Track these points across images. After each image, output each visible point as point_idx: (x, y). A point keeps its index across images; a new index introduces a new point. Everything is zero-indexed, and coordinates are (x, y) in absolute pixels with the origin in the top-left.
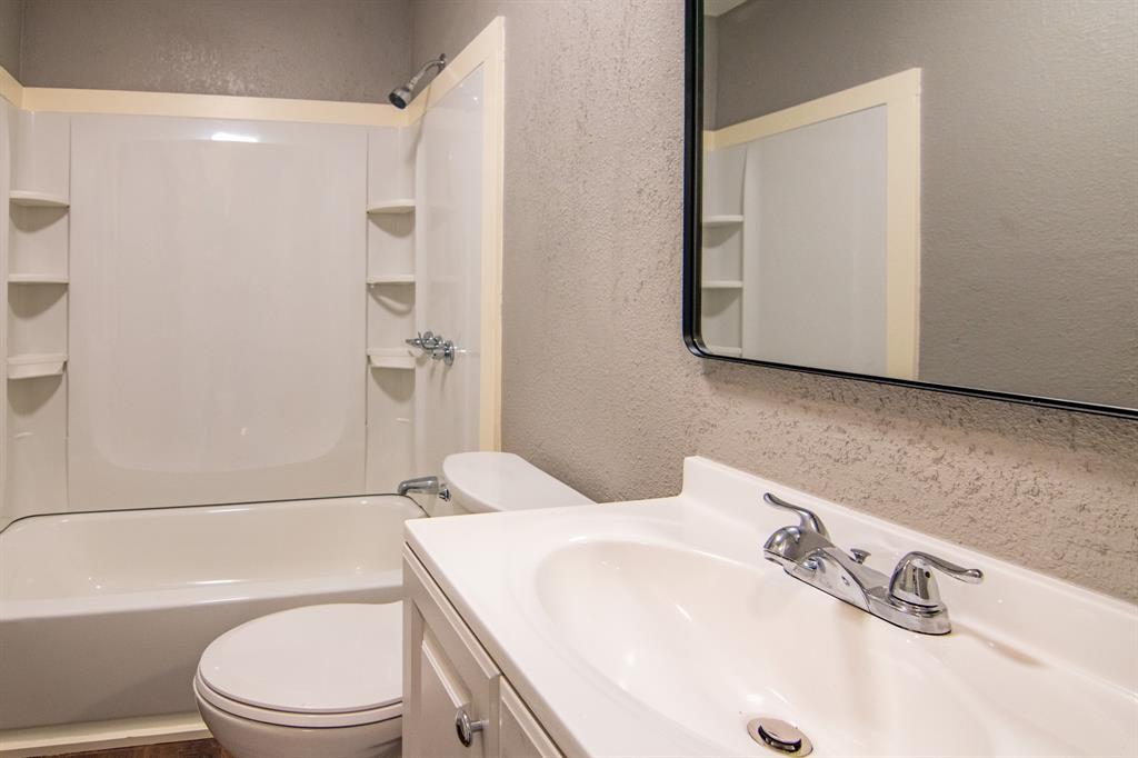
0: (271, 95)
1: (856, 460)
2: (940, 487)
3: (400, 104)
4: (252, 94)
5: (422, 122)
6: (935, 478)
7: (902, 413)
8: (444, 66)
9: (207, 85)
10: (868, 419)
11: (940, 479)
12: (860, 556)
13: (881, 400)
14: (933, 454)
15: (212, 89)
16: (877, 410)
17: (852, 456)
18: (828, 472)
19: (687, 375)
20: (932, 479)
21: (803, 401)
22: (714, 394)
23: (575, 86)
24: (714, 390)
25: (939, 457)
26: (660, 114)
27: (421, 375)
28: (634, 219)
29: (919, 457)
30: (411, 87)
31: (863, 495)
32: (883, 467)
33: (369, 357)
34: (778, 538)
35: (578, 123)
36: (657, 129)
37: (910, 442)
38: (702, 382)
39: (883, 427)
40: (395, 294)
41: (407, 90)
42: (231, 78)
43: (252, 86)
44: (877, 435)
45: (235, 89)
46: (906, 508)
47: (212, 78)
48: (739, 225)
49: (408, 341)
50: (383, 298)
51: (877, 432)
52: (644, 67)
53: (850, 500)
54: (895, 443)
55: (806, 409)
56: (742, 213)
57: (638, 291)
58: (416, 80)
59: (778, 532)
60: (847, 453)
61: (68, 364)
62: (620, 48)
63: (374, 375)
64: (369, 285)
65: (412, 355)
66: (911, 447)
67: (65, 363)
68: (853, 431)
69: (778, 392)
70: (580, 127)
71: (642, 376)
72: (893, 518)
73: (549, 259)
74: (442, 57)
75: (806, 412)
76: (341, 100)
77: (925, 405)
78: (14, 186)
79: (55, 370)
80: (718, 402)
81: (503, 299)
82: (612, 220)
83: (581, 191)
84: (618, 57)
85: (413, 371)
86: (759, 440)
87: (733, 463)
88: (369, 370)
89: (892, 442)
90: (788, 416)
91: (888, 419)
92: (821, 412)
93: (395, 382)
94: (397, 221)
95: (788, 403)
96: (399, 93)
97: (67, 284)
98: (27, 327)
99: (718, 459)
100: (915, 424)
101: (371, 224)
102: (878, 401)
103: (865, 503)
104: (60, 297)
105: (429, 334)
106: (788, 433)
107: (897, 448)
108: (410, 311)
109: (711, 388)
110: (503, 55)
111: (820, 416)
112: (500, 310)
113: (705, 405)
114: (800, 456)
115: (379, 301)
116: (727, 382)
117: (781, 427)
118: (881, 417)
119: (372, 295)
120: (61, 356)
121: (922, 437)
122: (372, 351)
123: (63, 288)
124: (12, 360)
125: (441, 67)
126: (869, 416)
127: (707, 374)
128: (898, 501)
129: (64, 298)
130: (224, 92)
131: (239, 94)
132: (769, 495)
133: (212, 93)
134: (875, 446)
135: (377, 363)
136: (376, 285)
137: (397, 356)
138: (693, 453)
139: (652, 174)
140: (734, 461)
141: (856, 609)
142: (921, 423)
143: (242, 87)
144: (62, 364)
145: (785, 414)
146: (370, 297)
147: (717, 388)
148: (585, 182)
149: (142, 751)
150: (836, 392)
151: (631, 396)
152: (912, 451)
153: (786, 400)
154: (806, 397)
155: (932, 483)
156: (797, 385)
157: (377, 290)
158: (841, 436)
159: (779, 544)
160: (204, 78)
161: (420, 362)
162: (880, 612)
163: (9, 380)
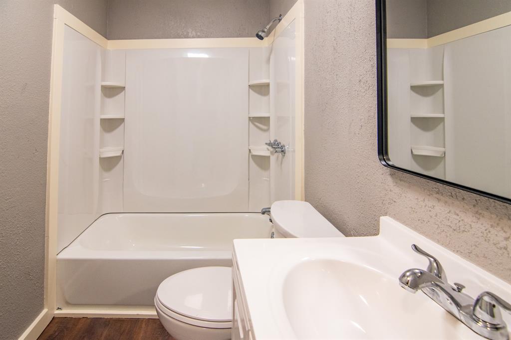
0: (206, 37)
1: (464, 231)
2: (508, 254)
3: (261, 38)
4: (199, 37)
5: (273, 45)
6: (506, 248)
7: (488, 209)
8: (281, 19)
9: (180, 34)
10: (470, 210)
11: (508, 250)
12: (460, 288)
13: (476, 200)
14: (504, 235)
15: (182, 36)
16: (474, 206)
17: (462, 229)
18: (450, 235)
19: (382, 174)
20: (504, 249)
21: (437, 196)
22: (395, 186)
23: (332, 30)
24: (395, 184)
25: (507, 237)
26: (368, 44)
27: (273, 159)
28: (358, 94)
29: (496, 235)
30: (266, 30)
31: (468, 251)
32: (478, 237)
33: (250, 150)
34: (408, 274)
35: (334, 47)
36: (367, 51)
37: (492, 226)
38: (389, 179)
39: (477, 215)
40: (262, 122)
41: (264, 32)
42: (190, 30)
43: (199, 34)
44: (475, 219)
45: (192, 35)
46: (490, 262)
47: (182, 32)
48: (442, 86)
49: (266, 144)
50: (257, 124)
51: (475, 218)
52: (361, 21)
53: (461, 252)
54: (484, 225)
55: (439, 200)
56: (443, 80)
57: (360, 130)
58: (268, 27)
59: (409, 271)
60: (459, 227)
61: (124, 152)
62: (350, 12)
63: (252, 158)
64: (250, 118)
65: (268, 150)
66: (492, 229)
67: (123, 151)
68: (462, 216)
69: (424, 189)
70: (334, 49)
71: (362, 172)
72: (483, 266)
73: (323, 110)
74: (280, 16)
75: (439, 202)
76: (237, 37)
77: (499, 207)
78: (103, 80)
79: (119, 154)
80: (397, 190)
81: (305, 127)
82: (348, 94)
83: (335, 79)
84: (349, 16)
85: (269, 157)
86: (416, 212)
87: (404, 223)
88: (250, 156)
89: (482, 224)
90: (430, 202)
91: (480, 211)
92: (446, 202)
93: (262, 162)
94: (262, 89)
95: (429, 195)
96: (260, 34)
97: (124, 119)
98: (108, 136)
99: (398, 219)
100: (494, 216)
101: (251, 90)
102: (474, 201)
103: (469, 255)
104: (121, 124)
105: (276, 141)
106: (430, 211)
107: (485, 228)
108: (268, 130)
109: (393, 182)
110: (303, 15)
111: (445, 205)
112: (303, 132)
113: (391, 191)
114: (436, 225)
115: (255, 125)
116: (401, 180)
117: (427, 207)
118: (476, 210)
119: (252, 122)
120: (121, 148)
121: (498, 224)
122: (251, 147)
123: (122, 120)
124: (101, 150)
125: (280, 20)
126: (470, 208)
127: (391, 175)
128: (486, 257)
129: (123, 124)
130: (187, 37)
131: (193, 37)
132: (415, 245)
133: (182, 38)
134: (473, 224)
135: (254, 153)
136: (253, 117)
137: (263, 150)
138: (386, 214)
139: (365, 73)
140: (405, 222)
141: (455, 319)
142: (497, 217)
143: (195, 34)
144: (122, 151)
145: (429, 201)
146: (250, 122)
147: (396, 183)
148: (337, 75)
149: (142, 321)
150: (453, 193)
151: (358, 181)
152: (493, 231)
153: (428, 193)
154: (438, 193)
155: (504, 251)
156: (434, 186)
157: (254, 120)
158: (455, 217)
159: (408, 277)
160: (179, 32)
161: (272, 153)
162: (467, 323)
163: (100, 158)
